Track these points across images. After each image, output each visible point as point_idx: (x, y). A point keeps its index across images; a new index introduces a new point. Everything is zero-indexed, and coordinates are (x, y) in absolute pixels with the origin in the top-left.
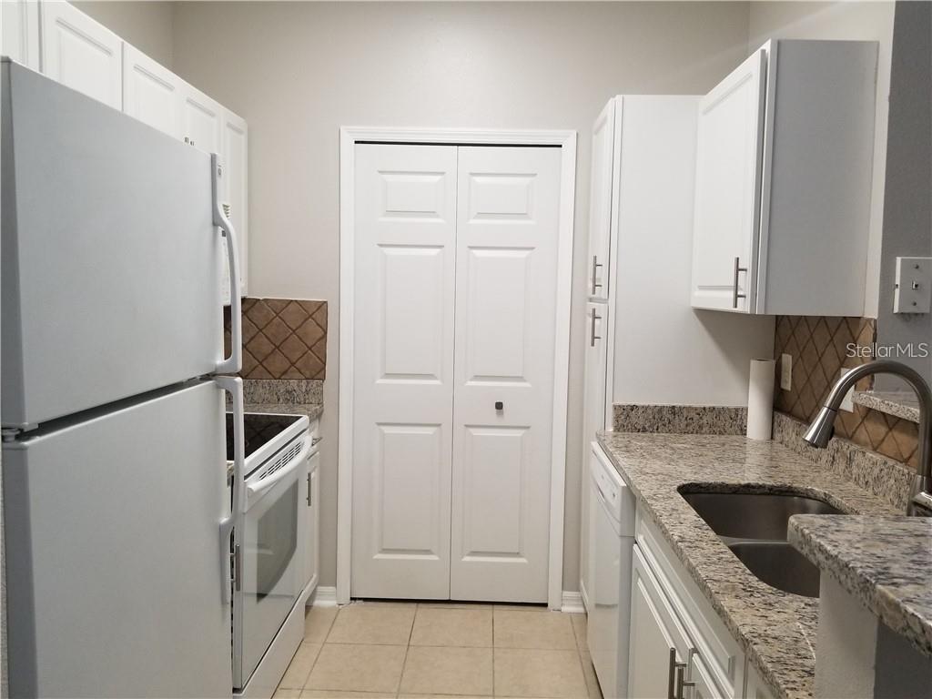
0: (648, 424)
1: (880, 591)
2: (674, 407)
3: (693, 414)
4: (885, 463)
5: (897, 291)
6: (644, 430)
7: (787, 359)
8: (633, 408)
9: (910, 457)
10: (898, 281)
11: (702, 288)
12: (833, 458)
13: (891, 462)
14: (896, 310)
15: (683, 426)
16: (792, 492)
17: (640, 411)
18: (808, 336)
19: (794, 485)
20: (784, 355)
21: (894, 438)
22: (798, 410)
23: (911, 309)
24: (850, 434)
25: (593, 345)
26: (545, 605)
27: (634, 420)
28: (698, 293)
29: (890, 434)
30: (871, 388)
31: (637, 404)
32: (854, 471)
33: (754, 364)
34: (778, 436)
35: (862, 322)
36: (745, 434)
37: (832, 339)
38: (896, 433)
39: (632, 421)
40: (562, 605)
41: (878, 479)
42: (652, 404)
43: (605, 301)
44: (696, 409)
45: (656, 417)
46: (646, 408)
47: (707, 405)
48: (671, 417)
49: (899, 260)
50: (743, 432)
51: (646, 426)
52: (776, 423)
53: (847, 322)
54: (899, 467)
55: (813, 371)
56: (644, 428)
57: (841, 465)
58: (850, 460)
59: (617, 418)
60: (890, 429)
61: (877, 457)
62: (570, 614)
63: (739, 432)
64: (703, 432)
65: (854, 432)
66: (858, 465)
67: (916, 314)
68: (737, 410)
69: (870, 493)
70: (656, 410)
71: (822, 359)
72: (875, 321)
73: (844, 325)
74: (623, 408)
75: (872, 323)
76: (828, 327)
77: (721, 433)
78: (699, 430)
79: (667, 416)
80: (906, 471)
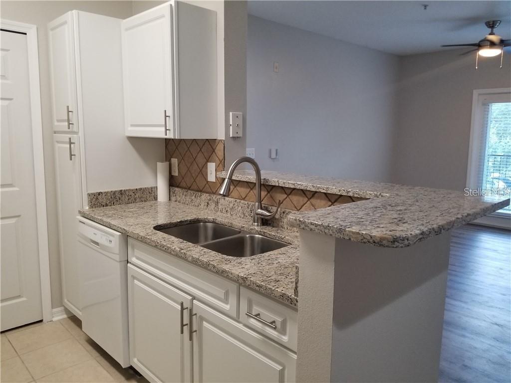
0: (109, 202)
1: (348, 230)
2: (121, 191)
3: (131, 193)
4: (236, 201)
5: (231, 127)
6: (107, 205)
7: (175, 161)
8: (99, 194)
9: (246, 197)
10: (231, 123)
11: (132, 126)
12: (208, 203)
13: (238, 201)
14: (231, 136)
15: (126, 200)
16: (199, 221)
17: (104, 195)
18: (186, 149)
19: (200, 217)
20: (172, 159)
21: (237, 190)
22: (183, 184)
23: (236, 135)
24: (214, 192)
25: (71, 159)
26: (41, 321)
27: (101, 201)
28: (130, 128)
29: (235, 189)
30: (224, 170)
31: (102, 191)
32: (220, 207)
33: (159, 165)
34: (173, 199)
35: (217, 141)
36: (157, 200)
37: (201, 150)
38: (238, 188)
39: (99, 201)
40: (53, 317)
41: (232, 209)
42: (110, 190)
43: (76, 133)
44: (132, 190)
45: (113, 197)
46: (107, 193)
47: (138, 187)
48: (120, 196)
49: (231, 113)
50: (156, 198)
51: (107, 203)
52: (171, 192)
53: (209, 141)
54: (242, 201)
55: (191, 165)
56: (106, 204)
57: (213, 205)
58: (217, 203)
59: (91, 201)
60: (235, 187)
61: (230, 199)
62: (59, 321)
63: (153, 199)
64: (137, 201)
65: (217, 191)
66: (221, 205)
67: (238, 137)
68: (152, 188)
69: (229, 215)
70: (112, 194)
71: (196, 160)
72: (224, 141)
73: (207, 143)
74: (94, 194)
75: (223, 142)
76: (198, 144)
77: (145, 201)
78: (135, 201)
79: (118, 195)
80: (246, 203)
